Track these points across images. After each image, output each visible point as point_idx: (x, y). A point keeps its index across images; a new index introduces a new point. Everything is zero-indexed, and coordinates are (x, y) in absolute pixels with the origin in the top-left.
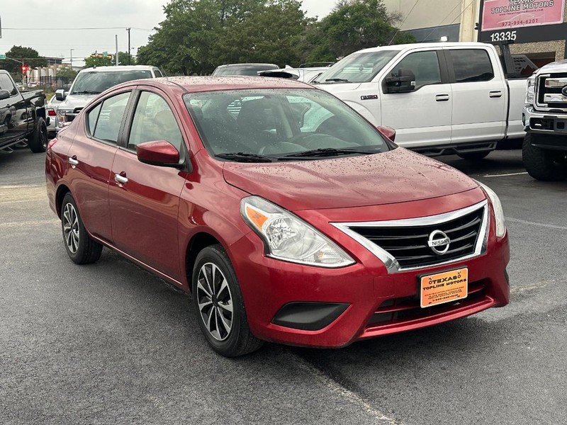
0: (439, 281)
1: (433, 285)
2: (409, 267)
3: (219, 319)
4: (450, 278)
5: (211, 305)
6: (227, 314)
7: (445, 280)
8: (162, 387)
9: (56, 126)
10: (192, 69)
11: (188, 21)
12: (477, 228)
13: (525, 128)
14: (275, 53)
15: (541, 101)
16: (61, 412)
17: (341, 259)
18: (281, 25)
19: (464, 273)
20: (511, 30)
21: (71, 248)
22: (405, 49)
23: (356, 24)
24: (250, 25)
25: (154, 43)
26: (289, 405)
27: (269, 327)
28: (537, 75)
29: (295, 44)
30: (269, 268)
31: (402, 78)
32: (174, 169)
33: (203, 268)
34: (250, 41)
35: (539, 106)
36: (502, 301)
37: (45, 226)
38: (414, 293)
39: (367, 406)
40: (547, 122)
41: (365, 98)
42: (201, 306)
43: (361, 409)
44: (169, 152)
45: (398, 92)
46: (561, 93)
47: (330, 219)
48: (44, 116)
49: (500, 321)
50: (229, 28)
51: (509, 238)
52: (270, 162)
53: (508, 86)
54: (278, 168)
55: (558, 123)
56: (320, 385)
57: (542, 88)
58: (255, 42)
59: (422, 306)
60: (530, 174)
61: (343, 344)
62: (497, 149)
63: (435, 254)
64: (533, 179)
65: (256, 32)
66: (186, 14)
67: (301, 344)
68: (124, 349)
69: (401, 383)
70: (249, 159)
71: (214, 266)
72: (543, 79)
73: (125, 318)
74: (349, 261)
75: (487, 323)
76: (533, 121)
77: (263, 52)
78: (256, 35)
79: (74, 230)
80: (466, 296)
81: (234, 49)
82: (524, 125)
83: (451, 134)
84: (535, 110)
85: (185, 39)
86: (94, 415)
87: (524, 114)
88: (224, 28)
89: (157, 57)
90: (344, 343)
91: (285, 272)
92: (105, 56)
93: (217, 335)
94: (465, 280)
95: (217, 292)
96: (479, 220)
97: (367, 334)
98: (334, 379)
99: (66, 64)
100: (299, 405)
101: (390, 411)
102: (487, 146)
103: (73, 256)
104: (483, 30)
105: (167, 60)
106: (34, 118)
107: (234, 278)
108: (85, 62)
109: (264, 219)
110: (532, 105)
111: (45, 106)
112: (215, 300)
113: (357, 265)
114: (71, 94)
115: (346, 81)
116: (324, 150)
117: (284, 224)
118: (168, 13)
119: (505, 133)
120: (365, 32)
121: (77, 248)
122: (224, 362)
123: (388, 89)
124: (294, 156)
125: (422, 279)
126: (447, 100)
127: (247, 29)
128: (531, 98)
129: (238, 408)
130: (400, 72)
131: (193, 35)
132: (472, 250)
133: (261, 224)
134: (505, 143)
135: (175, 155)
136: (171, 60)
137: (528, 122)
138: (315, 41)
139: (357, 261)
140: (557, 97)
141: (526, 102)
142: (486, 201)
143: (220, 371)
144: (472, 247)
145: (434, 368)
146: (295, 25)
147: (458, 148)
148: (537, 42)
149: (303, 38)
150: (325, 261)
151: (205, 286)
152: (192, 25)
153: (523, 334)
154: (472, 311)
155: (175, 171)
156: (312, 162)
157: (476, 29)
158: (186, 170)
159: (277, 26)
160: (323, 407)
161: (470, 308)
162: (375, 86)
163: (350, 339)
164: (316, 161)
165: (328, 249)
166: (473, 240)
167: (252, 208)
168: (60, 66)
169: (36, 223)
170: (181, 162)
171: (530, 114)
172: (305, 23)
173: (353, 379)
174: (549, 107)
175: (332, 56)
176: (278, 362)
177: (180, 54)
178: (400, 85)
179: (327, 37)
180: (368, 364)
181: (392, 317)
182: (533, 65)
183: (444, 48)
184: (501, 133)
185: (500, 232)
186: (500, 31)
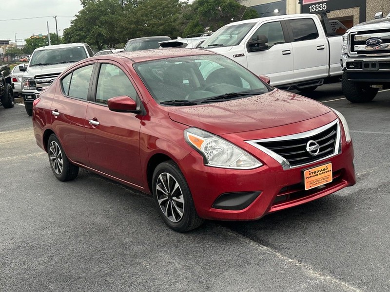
0: (315, 172)
1: (311, 175)
2: (295, 165)
3: (174, 208)
4: (322, 170)
5: (167, 200)
6: (180, 205)
7: (318, 171)
8: (144, 255)
9: (22, 89)
10: (103, 42)
11: (99, 9)
12: (334, 137)
13: (343, 68)
14: (161, 28)
15: (352, 50)
16: (84, 275)
17: (253, 163)
18: (164, 8)
19: (329, 166)
20: (323, 3)
21: (57, 172)
22: (259, 22)
23: (216, 4)
24: (142, 9)
25: (75, 26)
26: (229, 258)
27: (210, 210)
28: (349, 33)
29: (175, 20)
30: (206, 173)
31: (259, 41)
32: (133, 114)
33: (160, 176)
34: (143, 20)
35: (351, 54)
36: (352, 182)
37: (31, 158)
38: (300, 181)
39: (278, 254)
40: (357, 64)
41: (236, 56)
42: (160, 201)
43: (275, 257)
44: (129, 102)
45: (257, 51)
46: (365, 44)
47: (244, 138)
48: (10, 82)
49: (349, 195)
50: (127, 12)
51: (353, 142)
52: (196, 104)
53: (328, 41)
54: (204, 108)
55: (365, 64)
56: (245, 244)
57: (353, 42)
58: (147, 21)
59: (306, 189)
60: (348, 99)
61: (258, 217)
62: (324, 83)
63: (311, 156)
64: (350, 102)
65: (147, 14)
66: (97, 5)
67: (232, 219)
68: (112, 233)
69: (297, 239)
70: (183, 104)
71: (168, 175)
72: (353, 36)
73: (106, 213)
74: (259, 164)
75: (342, 197)
76: (348, 64)
77: (153, 27)
78: (147, 15)
79: (59, 159)
80: (331, 181)
81: (133, 26)
82: (342, 67)
83: (294, 76)
84: (349, 57)
85: (97, 22)
86: (106, 275)
87: (341, 60)
88: (124, 12)
89: (78, 35)
90: (260, 217)
91: (217, 174)
92: (40, 37)
93: (173, 219)
94: (330, 171)
95: (171, 191)
96: (335, 132)
97: (273, 210)
98: (253, 240)
99: (12, 45)
100: (235, 257)
101: (294, 256)
102: (317, 82)
103: (59, 176)
104: (304, 4)
105: (85, 37)
106: (4, 85)
107: (184, 181)
108: (25, 42)
109: (202, 142)
110: (346, 54)
111: (10, 75)
112: (170, 197)
113: (264, 166)
114: (30, 66)
115: (222, 46)
116: (229, 94)
117: (213, 144)
118: (84, 4)
119: (329, 73)
120: (223, 10)
121: (61, 171)
122: (179, 236)
123: (251, 49)
124: (211, 99)
125: (305, 172)
126: (290, 53)
127: (140, 12)
128: (345, 49)
129: (197, 263)
130: (258, 37)
131: (103, 18)
132: (332, 151)
133: (200, 146)
134: (329, 79)
135: (134, 105)
136: (88, 36)
137: (344, 65)
138: (188, 18)
139: (264, 163)
140: (362, 47)
141: (342, 52)
142: (338, 120)
143: (179, 241)
144: (333, 149)
145: (314, 228)
146: (173, 7)
147: (299, 85)
148: (340, 9)
149: (180, 16)
150: (242, 166)
151: (162, 187)
152: (101, 11)
153: (365, 202)
154: (335, 190)
155: (133, 115)
156: (224, 102)
157: (299, 3)
158: (141, 114)
159: (161, 9)
160: (251, 257)
161: (333, 188)
162: (242, 48)
163: (263, 213)
164: (227, 102)
165: (244, 158)
166: (333, 145)
167: (192, 135)
168: (8, 46)
169: (24, 156)
170: (138, 108)
171: (346, 60)
172: (180, 5)
173: (265, 238)
174: (358, 54)
175: (201, 27)
176: (215, 233)
177: (93, 32)
178: (258, 46)
179: (197, 14)
180: (272, 229)
181: (287, 198)
182: (343, 26)
183: (285, 19)
184: (326, 73)
185: (348, 139)
186: (315, 4)
